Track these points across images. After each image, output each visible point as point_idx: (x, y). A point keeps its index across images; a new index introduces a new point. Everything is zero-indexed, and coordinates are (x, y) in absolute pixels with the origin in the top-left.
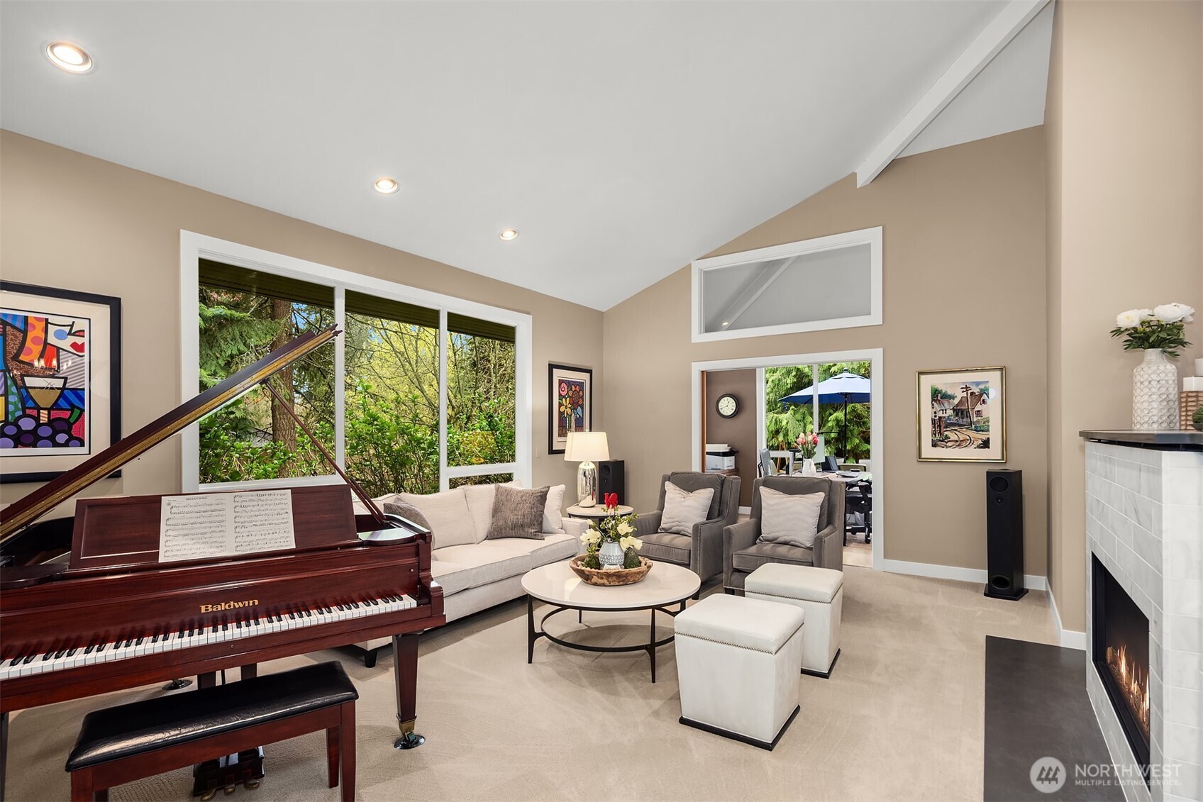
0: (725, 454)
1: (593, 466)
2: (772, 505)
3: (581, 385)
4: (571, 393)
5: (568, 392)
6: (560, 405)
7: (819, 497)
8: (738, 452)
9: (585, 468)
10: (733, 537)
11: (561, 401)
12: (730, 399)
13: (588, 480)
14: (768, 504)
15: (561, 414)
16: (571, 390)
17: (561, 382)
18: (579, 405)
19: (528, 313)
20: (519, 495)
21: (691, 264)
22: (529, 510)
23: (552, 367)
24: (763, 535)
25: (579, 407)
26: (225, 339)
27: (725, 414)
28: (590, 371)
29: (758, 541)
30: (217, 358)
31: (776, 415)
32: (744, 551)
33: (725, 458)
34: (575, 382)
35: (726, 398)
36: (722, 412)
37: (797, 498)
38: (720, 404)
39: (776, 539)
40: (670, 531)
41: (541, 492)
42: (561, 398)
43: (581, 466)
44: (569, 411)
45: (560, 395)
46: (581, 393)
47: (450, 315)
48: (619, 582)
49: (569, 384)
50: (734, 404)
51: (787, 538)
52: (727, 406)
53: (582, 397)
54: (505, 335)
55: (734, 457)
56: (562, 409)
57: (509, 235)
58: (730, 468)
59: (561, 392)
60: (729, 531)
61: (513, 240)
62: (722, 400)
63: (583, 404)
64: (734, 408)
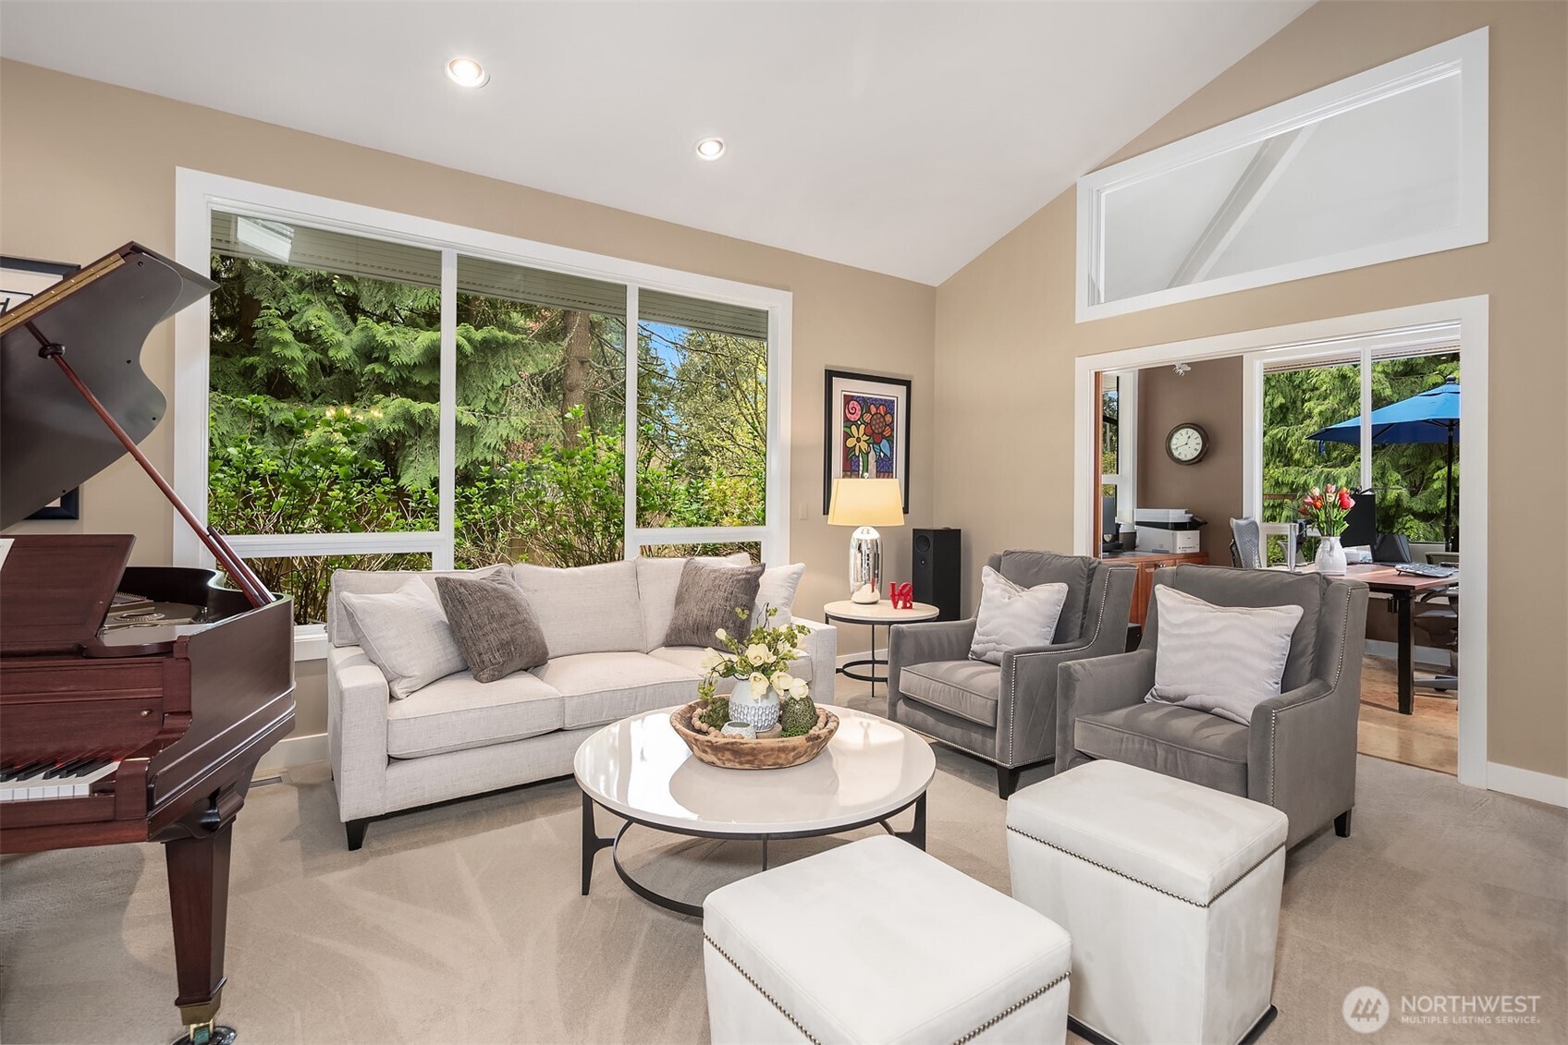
0: (1179, 526)
1: (875, 535)
2: (1179, 626)
3: (889, 405)
4: (867, 417)
5: (862, 416)
6: (847, 436)
7: (1290, 615)
8: (1206, 523)
9: (862, 537)
10: (1078, 685)
11: (848, 430)
12: (1191, 431)
13: (865, 558)
14: (1168, 623)
15: (848, 451)
16: (869, 411)
17: (848, 399)
18: (885, 438)
19: (787, 289)
20: (712, 576)
21: (1075, 186)
22: (722, 602)
23: (830, 375)
24: (1157, 686)
25: (884, 442)
26: (497, 367)
27: (1183, 457)
28: (907, 384)
29: (1148, 696)
30: (489, 391)
31: (1326, 470)
32: (1099, 718)
33: (1178, 532)
34: (876, 400)
35: (1183, 431)
36: (1176, 454)
37: (1234, 615)
38: (1174, 441)
39: (1184, 698)
40: (983, 658)
41: (747, 573)
42: (848, 424)
43: (857, 535)
44: (864, 446)
45: (846, 420)
46: (888, 418)
47: (643, 292)
48: (741, 763)
49: (865, 403)
50: (1200, 441)
51: (1207, 700)
52: (1186, 444)
53: (891, 425)
54: (751, 325)
55: (1198, 532)
56: (851, 442)
57: (710, 151)
58: (1189, 551)
59: (849, 415)
60: (1067, 672)
61: (720, 159)
62: (1177, 435)
63: (892, 436)
64: (1199, 447)
